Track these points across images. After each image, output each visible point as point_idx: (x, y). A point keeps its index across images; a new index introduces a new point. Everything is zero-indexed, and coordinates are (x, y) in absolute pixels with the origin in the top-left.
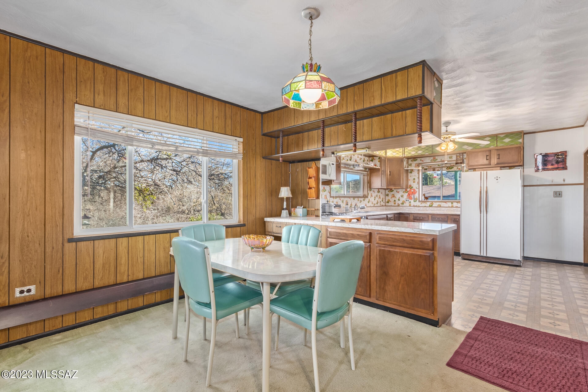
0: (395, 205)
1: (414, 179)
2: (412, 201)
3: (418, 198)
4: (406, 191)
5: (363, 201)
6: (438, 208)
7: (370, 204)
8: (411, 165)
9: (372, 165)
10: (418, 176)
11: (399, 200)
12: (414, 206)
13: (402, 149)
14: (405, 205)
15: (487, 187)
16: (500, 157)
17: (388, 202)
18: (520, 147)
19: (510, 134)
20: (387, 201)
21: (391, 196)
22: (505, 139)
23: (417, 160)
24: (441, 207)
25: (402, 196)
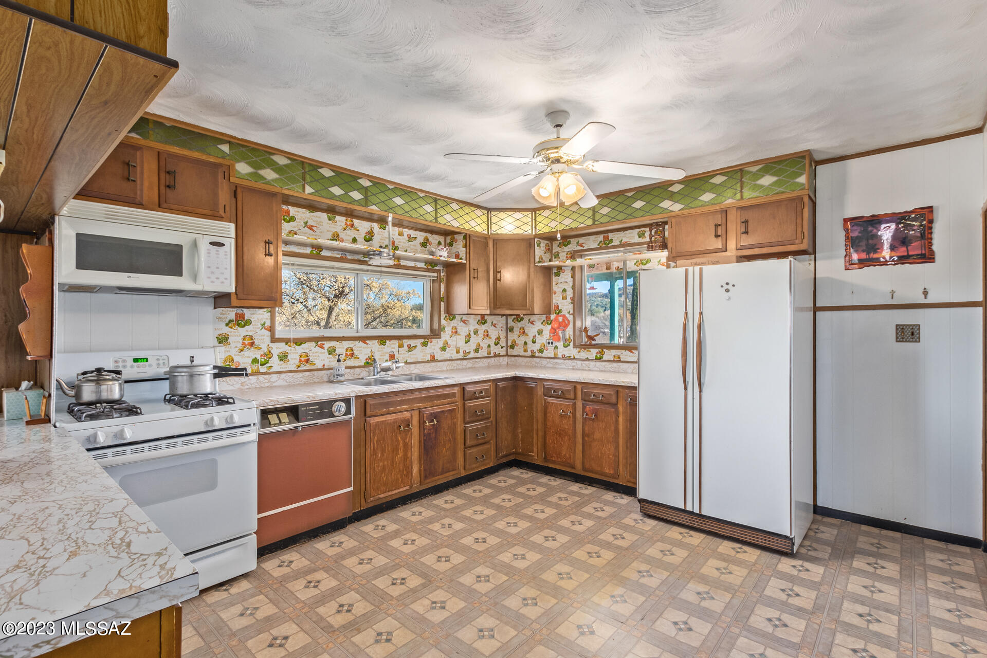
0: (526, 354)
1: (564, 290)
2: (560, 345)
3: (572, 338)
4: (548, 321)
5: (419, 346)
6: (615, 365)
7: (450, 353)
8: (557, 256)
9: (443, 254)
10: (571, 284)
11: (534, 342)
12: (564, 358)
13: (530, 216)
14: (545, 354)
15: (701, 314)
16: (750, 229)
17: (512, 347)
18: (801, 199)
19: (775, 163)
20: (510, 343)
21: (518, 333)
22: (763, 176)
23: (569, 243)
24: (620, 361)
25: (540, 333)
